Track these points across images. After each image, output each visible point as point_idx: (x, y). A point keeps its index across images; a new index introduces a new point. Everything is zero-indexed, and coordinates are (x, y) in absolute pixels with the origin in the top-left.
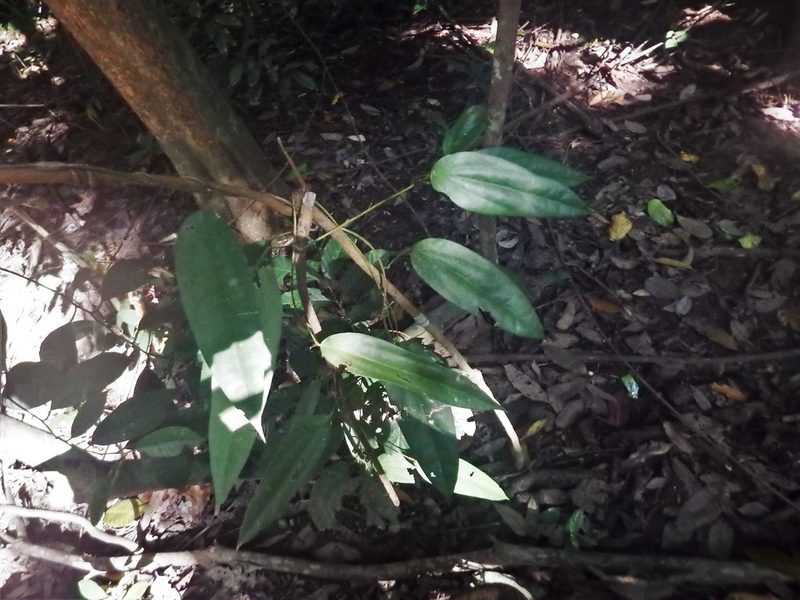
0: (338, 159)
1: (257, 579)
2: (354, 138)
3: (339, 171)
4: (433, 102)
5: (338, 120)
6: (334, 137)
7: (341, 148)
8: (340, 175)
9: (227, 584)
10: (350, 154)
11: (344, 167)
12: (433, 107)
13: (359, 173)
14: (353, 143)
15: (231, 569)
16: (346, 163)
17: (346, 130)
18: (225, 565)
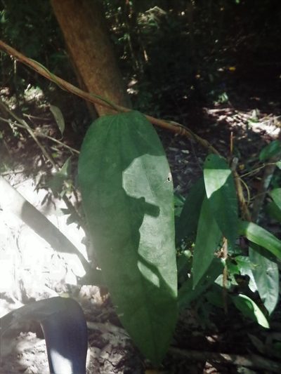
0: (176, 159)
1: (126, 343)
2: (184, 151)
3: (177, 164)
4: (222, 142)
5: (177, 142)
6: (174, 149)
7: (177, 154)
8: (177, 166)
9: (111, 342)
10: (181, 158)
11: (178, 163)
12: (221, 143)
13: (185, 167)
14: (183, 153)
15: (115, 335)
16: (180, 161)
17: (181, 148)
18: (111, 333)
